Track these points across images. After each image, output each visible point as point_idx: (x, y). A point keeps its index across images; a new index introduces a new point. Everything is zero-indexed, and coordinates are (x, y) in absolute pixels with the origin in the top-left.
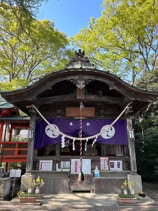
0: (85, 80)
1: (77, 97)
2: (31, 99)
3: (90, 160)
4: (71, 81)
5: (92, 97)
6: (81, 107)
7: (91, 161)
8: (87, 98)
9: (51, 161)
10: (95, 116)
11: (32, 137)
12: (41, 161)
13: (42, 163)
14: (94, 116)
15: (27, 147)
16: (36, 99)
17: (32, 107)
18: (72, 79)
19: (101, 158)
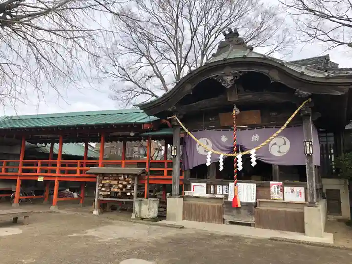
0: (232, 74)
1: (227, 99)
2: (170, 109)
3: (255, 185)
4: (215, 78)
5: (249, 97)
6: (234, 112)
7: (256, 187)
8: (243, 98)
9: (205, 185)
10: (262, 122)
11: (175, 154)
12: (193, 184)
13: (194, 186)
14: (260, 123)
15: (172, 167)
16: (175, 108)
17: (173, 119)
18: (217, 76)
19: (271, 183)
